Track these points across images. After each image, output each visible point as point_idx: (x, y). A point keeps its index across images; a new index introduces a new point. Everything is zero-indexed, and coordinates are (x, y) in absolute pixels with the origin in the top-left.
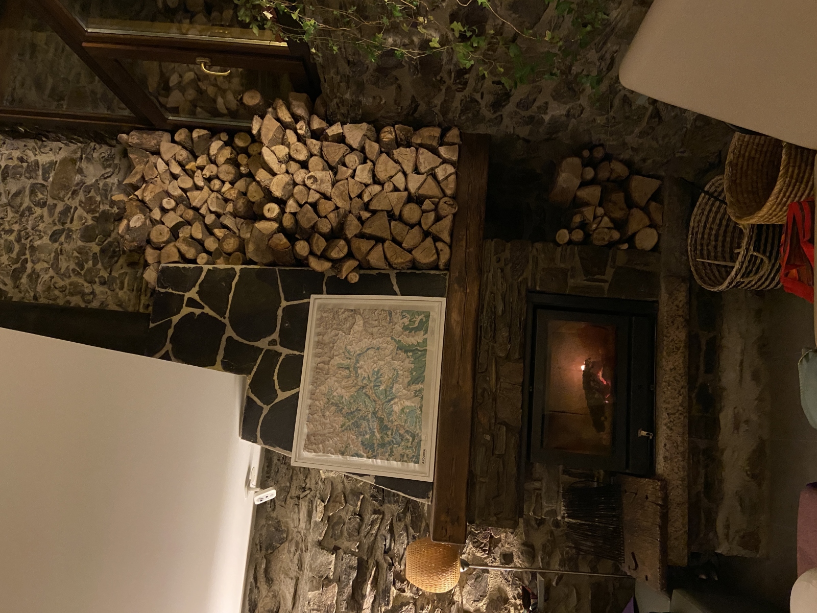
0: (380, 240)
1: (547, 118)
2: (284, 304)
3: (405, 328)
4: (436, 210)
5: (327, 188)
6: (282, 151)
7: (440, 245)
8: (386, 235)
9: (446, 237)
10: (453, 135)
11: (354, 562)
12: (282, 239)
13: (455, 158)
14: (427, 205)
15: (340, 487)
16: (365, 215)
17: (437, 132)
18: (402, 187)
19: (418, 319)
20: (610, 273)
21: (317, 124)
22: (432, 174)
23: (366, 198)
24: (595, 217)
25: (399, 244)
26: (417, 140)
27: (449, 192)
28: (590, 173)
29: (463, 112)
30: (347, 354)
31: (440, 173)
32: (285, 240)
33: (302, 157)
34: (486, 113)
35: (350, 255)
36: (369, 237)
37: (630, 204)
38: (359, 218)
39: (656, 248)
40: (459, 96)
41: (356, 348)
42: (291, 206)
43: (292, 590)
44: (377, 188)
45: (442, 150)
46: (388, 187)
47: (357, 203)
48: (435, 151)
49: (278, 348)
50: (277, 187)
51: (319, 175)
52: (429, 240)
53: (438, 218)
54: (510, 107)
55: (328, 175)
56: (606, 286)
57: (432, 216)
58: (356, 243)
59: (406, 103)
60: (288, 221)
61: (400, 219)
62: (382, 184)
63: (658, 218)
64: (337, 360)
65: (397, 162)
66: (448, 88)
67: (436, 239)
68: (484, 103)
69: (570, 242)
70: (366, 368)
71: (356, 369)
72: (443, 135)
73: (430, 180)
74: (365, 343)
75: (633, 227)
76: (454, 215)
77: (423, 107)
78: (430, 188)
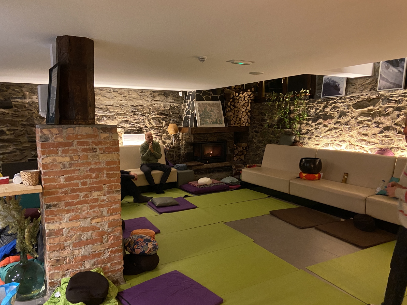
0: (234, 114)
1: (253, 140)
2: (218, 96)
3: (219, 120)
4: (239, 123)
5: (241, 104)
6: (246, 96)
7: (234, 124)
8: (235, 115)
9: (235, 126)
10: (250, 125)
11: (168, 113)
12: (232, 96)
13: (246, 126)
14: (239, 122)
15: (180, 109)
16: (238, 111)
17: (250, 122)
18: (242, 117)
19: (221, 122)
20: (230, 153)
21: (250, 101)
22: (244, 122)
23: (240, 111)
24: (238, 150)
25: (233, 118)
26: (249, 119)
27: (241, 125)
28: (244, 148)
29: (254, 126)
30: (214, 110)
31: (244, 123)
32: (232, 97)
33: (245, 99)
34: (254, 130)
35: (231, 109)
36: (234, 112)
37: (240, 155)
38: (237, 110)
39: (234, 161)
40: (257, 125)
41: (215, 111)
42: (238, 98)
43: (158, 100)
44: (241, 113)
45: (247, 123)
46: (242, 115)
47: (239, 109)
48: (247, 122)
49: (211, 96)
50: (241, 95)
51: (243, 103)
52: (234, 123)
53: (238, 124)
54: (255, 134)
55: (243, 104)
56: (228, 153)
57: (238, 123)
58: (234, 110)
59: (255, 117)
60: (235, 97)
61: (237, 117)
62: (242, 114)
63: (238, 160)
64: (212, 108)
65: (245, 116)
66: (258, 123)
67: (235, 124)
68: (256, 129)
69: (234, 147)
70: (212, 113)
71: (211, 111)
72: (250, 123)
73: (243, 122)
74: (216, 113)
75: (237, 156)
76: (238, 127)
77: (254, 119)
78: (242, 122)
